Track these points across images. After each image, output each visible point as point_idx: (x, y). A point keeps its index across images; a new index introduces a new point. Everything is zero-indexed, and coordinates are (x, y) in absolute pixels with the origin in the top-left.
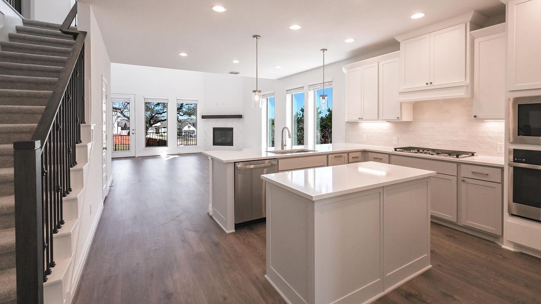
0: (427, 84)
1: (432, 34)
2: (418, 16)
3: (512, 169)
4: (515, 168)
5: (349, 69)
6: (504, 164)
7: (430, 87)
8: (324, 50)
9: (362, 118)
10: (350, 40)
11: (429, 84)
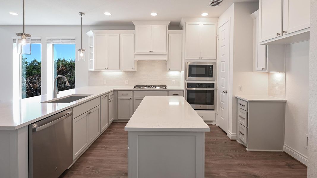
0: (150, 51)
1: (152, 26)
2: (154, 14)
3: (187, 91)
4: (188, 90)
5: (96, 33)
6: (184, 89)
7: (151, 53)
8: (82, 14)
9: (107, 69)
10: (108, 14)
11: (151, 52)
